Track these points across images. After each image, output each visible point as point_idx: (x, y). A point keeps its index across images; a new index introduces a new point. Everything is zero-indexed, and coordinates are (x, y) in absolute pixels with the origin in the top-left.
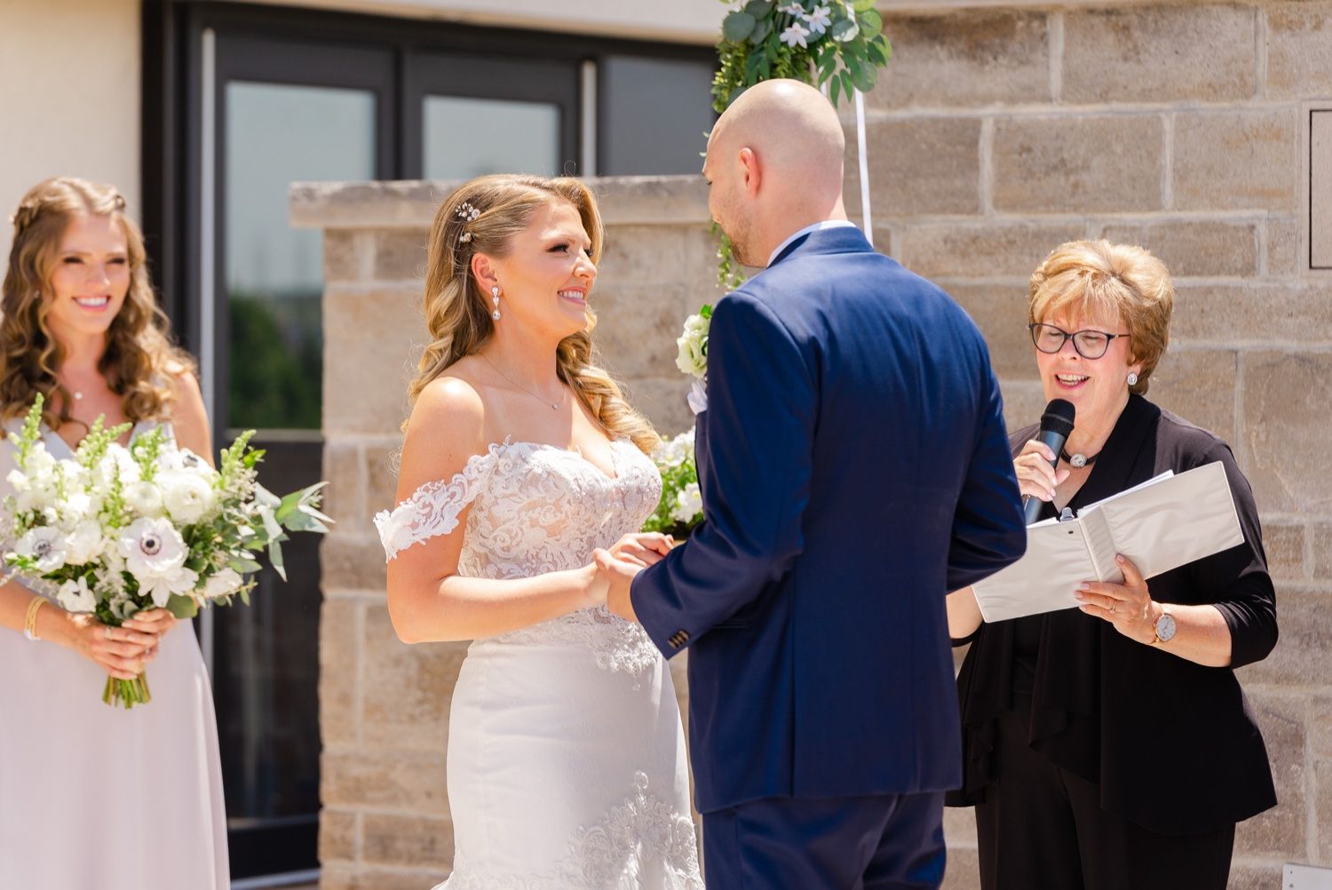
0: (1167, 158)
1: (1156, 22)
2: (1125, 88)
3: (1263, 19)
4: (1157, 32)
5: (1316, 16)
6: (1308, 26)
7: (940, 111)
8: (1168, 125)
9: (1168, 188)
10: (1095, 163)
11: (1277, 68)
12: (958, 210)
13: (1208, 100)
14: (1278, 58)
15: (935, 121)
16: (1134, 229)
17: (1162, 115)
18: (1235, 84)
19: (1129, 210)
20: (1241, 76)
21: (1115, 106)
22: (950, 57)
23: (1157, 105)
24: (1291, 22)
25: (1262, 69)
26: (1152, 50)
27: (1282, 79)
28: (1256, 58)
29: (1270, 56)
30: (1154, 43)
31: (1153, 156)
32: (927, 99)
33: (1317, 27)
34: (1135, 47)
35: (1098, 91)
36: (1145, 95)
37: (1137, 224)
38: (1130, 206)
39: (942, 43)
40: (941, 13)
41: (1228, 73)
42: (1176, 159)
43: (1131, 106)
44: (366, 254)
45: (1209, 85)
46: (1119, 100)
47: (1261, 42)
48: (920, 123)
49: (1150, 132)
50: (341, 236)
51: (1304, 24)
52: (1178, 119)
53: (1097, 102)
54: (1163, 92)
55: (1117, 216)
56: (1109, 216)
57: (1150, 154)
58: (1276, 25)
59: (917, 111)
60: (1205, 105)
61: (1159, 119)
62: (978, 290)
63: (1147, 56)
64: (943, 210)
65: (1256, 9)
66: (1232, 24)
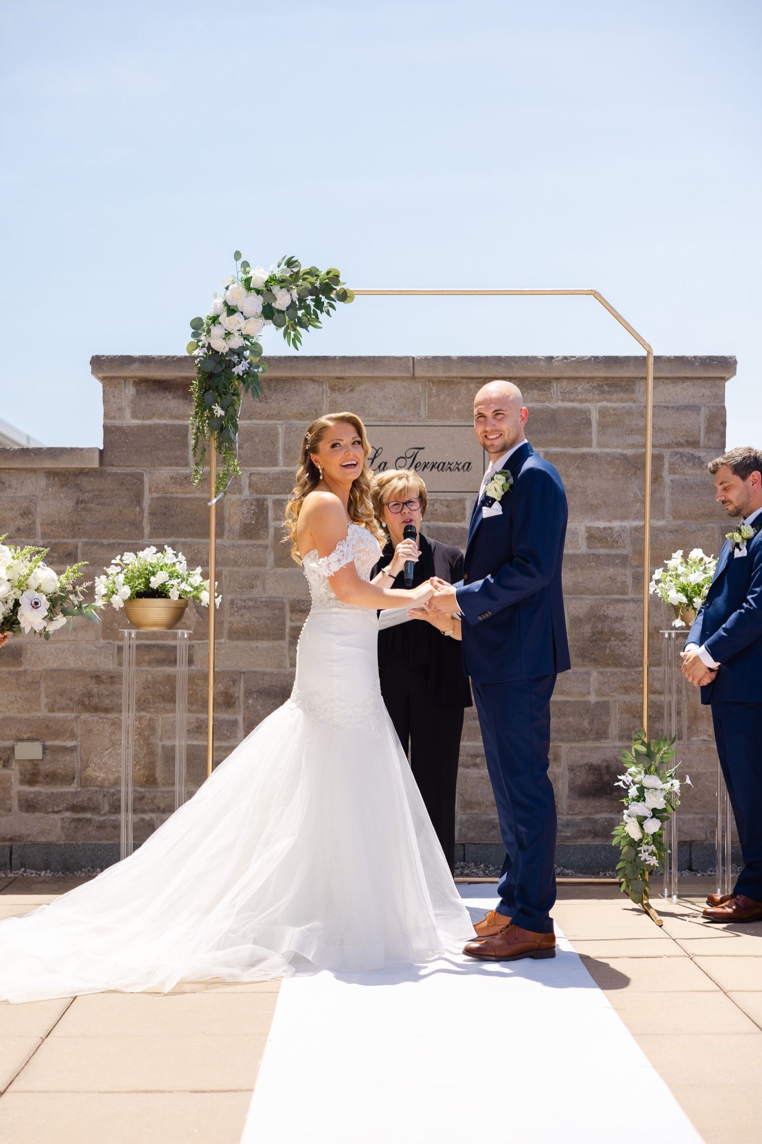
0: (280, 444)
1: (275, 386)
2: (260, 414)
3: (326, 387)
4: (275, 390)
5: (351, 386)
6: (347, 390)
7: (169, 422)
8: (281, 430)
9: (281, 458)
10: (245, 446)
11: (333, 407)
12: (178, 465)
13: (300, 420)
14: (332, 403)
15: (166, 426)
16: (265, 474)
17: (278, 426)
18: (313, 414)
19: (263, 466)
20: (316, 410)
21: (254, 421)
22: (174, 398)
23: (275, 422)
24: (340, 388)
25: (325, 407)
26: (273, 398)
28: (323, 403)
29: (330, 402)
30: (275, 395)
31: (274, 443)
32: (161, 416)
33: (352, 391)
34: (265, 396)
35: (248, 415)
36: (269, 417)
37: (265, 472)
38: (263, 464)
39: (170, 392)
40: (169, 379)
41: (310, 409)
42: (285, 445)
43: (263, 422)
45: (301, 414)
46: (256, 419)
47: (324, 396)
48: (158, 426)
49: (272, 433)
51: (345, 389)
52: (286, 427)
53: (247, 419)
54: (278, 416)
55: (256, 468)
56: (252, 468)
57: (272, 442)
58: (333, 389)
59: (156, 420)
60: (298, 422)
61: (277, 428)
62: (187, 499)
63: (271, 400)
64: (170, 465)
65: (322, 383)
66: (312, 389)
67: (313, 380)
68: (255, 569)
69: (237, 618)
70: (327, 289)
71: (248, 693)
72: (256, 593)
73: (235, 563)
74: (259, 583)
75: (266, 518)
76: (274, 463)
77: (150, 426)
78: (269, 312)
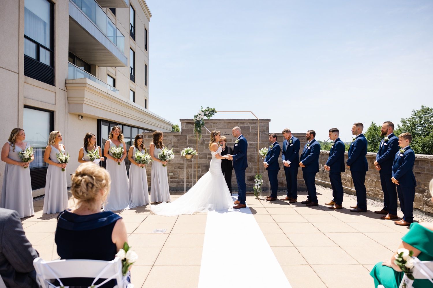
0: (206, 131)
1: (206, 123)
7: (191, 128)
14: (214, 126)
20: (211, 126)
25: (213, 126)
27: (214, 127)
32: (189, 127)
33: (216, 124)
39: (191, 124)
40: (191, 122)
43: (204, 128)
44: (147, 137)
45: (209, 127)
50: (145, 135)
55: (203, 135)
58: (214, 123)
59: (189, 128)
61: (206, 129)
62: (193, 139)
64: (191, 134)
66: (211, 124)
67: (211, 122)
68: (203, 149)
69: (200, 156)
70: (213, 111)
71: (202, 166)
72: (203, 152)
73: (200, 148)
74: (203, 151)
75: (204, 142)
76: (205, 134)
77: (188, 129)
78: (205, 115)
